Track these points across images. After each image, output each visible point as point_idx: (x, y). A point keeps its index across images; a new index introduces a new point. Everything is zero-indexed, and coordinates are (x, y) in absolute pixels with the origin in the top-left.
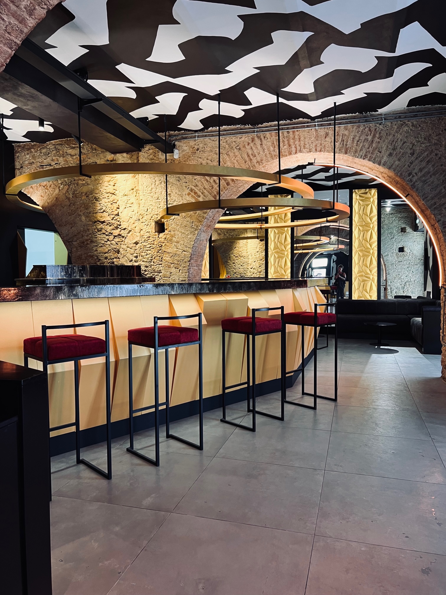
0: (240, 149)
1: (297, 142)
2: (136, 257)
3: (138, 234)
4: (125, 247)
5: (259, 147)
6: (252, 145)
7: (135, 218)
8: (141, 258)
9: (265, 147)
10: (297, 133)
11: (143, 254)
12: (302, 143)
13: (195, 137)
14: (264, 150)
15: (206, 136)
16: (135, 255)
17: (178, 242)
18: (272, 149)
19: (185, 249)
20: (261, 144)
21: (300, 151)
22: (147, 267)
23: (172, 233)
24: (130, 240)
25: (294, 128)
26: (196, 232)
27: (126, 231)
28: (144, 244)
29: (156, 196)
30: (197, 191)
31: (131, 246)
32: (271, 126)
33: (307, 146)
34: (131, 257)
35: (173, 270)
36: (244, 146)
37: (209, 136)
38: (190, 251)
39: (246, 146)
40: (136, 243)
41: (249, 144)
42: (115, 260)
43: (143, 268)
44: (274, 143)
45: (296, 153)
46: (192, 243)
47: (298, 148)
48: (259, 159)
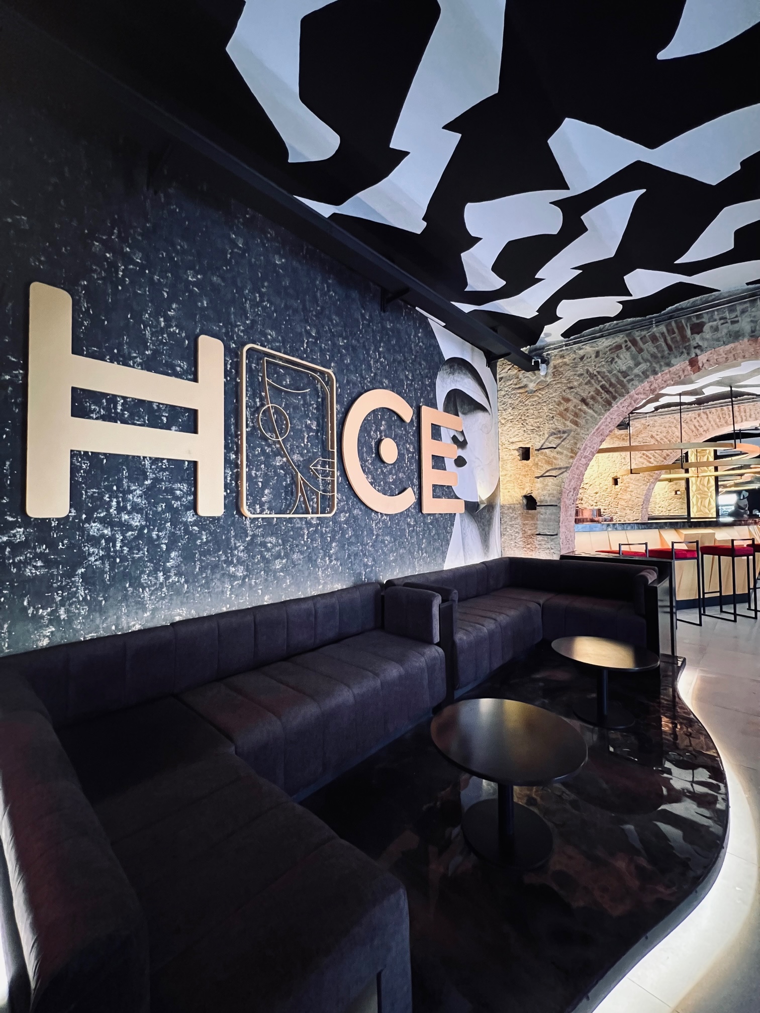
0: (687, 422)
1: (743, 414)
2: (597, 503)
3: (598, 487)
4: (587, 496)
5: (705, 420)
6: (698, 419)
7: (595, 476)
8: (600, 503)
9: (711, 419)
10: (742, 407)
11: (602, 500)
12: (748, 414)
13: (646, 417)
14: (710, 422)
15: (655, 416)
16: (596, 501)
17: (632, 491)
18: (718, 420)
19: (639, 496)
20: (707, 418)
21: (746, 420)
22: (605, 509)
23: (627, 485)
24: (591, 491)
25: (739, 404)
26: (648, 484)
27: (588, 485)
28: (603, 493)
29: (613, 460)
30: (648, 454)
31: (592, 495)
32: (716, 404)
33: (753, 416)
34: (592, 503)
35: (628, 511)
36: (691, 420)
37: (658, 415)
38: (643, 497)
39: (693, 420)
40: (596, 493)
41: (695, 418)
42: (579, 505)
43: (602, 511)
44: (719, 416)
45: (742, 421)
46: (645, 492)
47: (744, 418)
48: (705, 428)
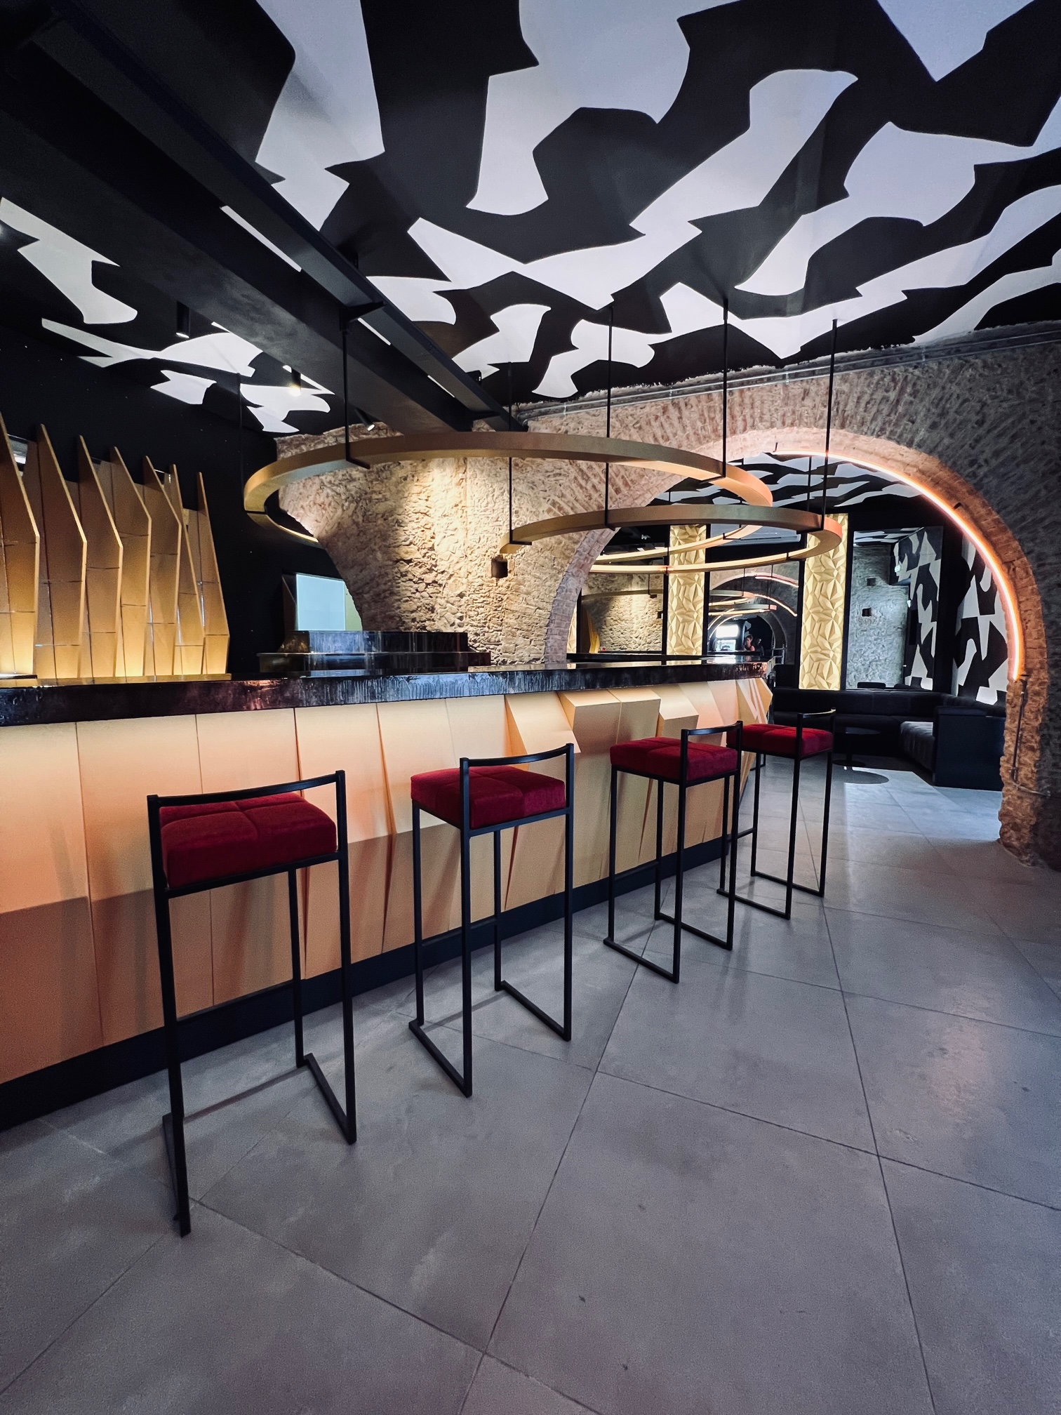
0: (640, 428)
1: (747, 411)
2: (461, 618)
3: (464, 581)
4: (443, 601)
5: (676, 422)
6: (662, 419)
7: (459, 553)
8: (468, 619)
9: (687, 422)
10: (748, 394)
11: (472, 613)
12: (757, 411)
13: (561, 410)
14: (684, 427)
15: (581, 408)
16: (459, 615)
17: (528, 593)
18: (699, 424)
19: (541, 605)
20: (680, 418)
21: (753, 427)
22: (477, 634)
23: (520, 578)
24: (450, 591)
25: (742, 384)
26: (561, 576)
27: (445, 576)
28: (474, 596)
29: (494, 515)
30: (563, 504)
31: (452, 600)
32: (699, 383)
33: (767, 417)
34: (453, 619)
35: (520, 641)
36: (649, 423)
37: (587, 407)
38: (550, 608)
39: (653, 423)
40: (461, 595)
41: (657, 417)
42: (427, 623)
43: (471, 637)
44: (703, 415)
45: (745, 430)
46: (553, 595)
47: (749, 421)
